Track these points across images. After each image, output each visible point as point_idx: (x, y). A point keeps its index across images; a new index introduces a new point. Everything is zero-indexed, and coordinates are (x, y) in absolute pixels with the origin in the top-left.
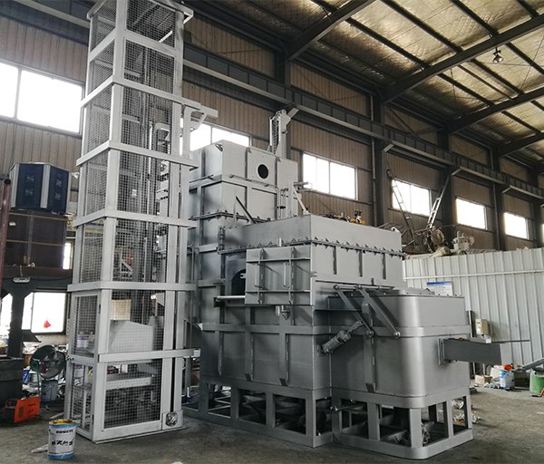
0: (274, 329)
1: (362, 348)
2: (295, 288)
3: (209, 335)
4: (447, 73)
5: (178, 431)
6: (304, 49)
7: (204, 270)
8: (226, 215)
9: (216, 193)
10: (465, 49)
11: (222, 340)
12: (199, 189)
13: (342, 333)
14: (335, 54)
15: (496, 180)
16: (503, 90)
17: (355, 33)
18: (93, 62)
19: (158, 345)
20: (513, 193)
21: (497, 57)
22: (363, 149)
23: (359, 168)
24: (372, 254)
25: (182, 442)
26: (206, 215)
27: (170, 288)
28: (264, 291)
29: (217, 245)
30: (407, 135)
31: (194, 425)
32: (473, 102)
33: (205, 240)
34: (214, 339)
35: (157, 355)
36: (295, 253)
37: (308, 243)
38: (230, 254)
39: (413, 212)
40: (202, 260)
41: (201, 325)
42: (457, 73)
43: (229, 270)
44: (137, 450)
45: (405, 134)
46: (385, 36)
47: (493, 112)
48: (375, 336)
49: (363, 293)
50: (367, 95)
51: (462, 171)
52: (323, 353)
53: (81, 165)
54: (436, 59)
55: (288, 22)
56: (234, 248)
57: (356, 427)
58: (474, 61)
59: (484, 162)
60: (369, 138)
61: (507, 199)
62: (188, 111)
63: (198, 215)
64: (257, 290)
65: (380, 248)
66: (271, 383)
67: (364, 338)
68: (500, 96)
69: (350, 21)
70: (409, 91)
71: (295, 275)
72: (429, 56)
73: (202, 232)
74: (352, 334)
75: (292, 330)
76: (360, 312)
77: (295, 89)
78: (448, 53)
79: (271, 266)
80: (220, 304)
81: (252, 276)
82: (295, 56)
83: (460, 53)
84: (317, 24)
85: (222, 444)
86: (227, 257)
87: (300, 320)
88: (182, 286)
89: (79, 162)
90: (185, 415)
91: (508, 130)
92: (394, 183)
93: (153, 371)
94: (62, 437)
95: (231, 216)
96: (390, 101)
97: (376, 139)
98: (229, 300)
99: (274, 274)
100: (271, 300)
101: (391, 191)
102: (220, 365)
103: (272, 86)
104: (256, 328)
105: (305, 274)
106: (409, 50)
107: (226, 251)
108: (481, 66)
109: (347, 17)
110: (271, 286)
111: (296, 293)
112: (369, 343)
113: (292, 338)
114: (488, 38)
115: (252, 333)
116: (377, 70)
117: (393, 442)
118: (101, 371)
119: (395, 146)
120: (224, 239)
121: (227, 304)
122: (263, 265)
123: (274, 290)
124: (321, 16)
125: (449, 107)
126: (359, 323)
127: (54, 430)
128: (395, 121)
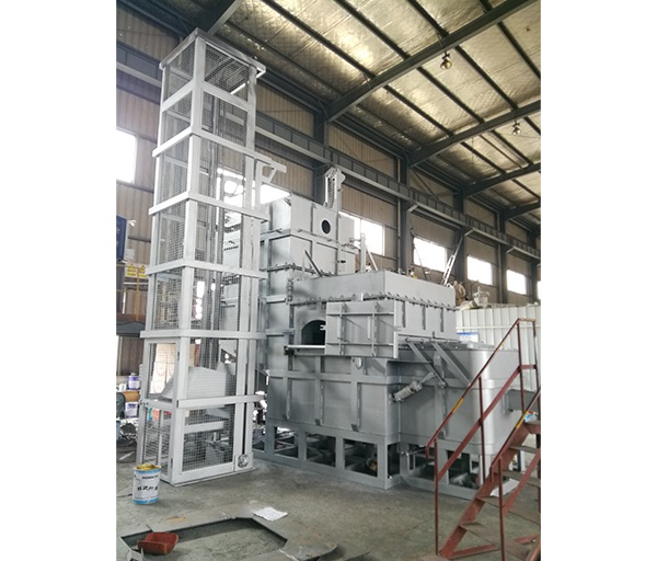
0: (346, 378)
1: (433, 397)
2: (378, 341)
3: (276, 381)
4: (468, 142)
5: (250, 472)
6: (342, 112)
7: (271, 320)
8: (294, 267)
9: (284, 246)
10: (487, 120)
11: (290, 387)
12: (267, 242)
13: (414, 383)
14: (369, 118)
15: (500, 241)
16: (515, 159)
17: (390, 100)
18: (165, 113)
19: (231, 391)
20: (515, 253)
21: (516, 129)
22: (390, 208)
23: (387, 226)
24: (432, 308)
25: (258, 484)
26: (273, 267)
27: (239, 336)
28: (345, 342)
29: (286, 296)
30: (429, 197)
31: (263, 467)
32: (487, 169)
33: (272, 291)
34: (282, 386)
35: (230, 400)
36: (378, 307)
37: (382, 298)
38: (299, 305)
39: (431, 268)
40: (269, 311)
41: (267, 372)
42: (477, 143)
43: (298, 320)
44: (219, 493)
45: (427, 196)
46: (416, 104)
47: (505, 180)
48: (447, 387)
49: (436, 346)
50: (395, 158)
51: (474, 233)
52: (395, 401)
53: (154, 214)
54: (460, 128)
55: (329, 85)
56: (303, 300)
58: (493, 132)
59: (492, 224)
60: (395, 198)
61: (510, 258)
62: (260, 166)
63: (266, 266)
64: (339, 342)
65: (439, 304)
66: (342, 429)
67: (436, 388)
68: (512, 164)
69: (387, 88)
70: (433, 157)
71: (378, 328)
72: (454, 124)
73: (269, 283)
74: (423, 385)
75: (364, 379)
76: (432, 364)
77: (333, 151)
78: (471, 123)
79: (352, 319)
80: (290, 353)
81: (332, 329)
82: (334, 118)
83: (482, 124)
84: (355, 91)
85: (298, 486)
86: (296, 308)
87: (372, 370)
88: (254, 335)
89: (151, 211)
90: (255, 457)
91: (515, 196)
92: (417, 241)
93: (225, 415)
94: (149, 483)
95: (300, 269)
96: (415, 165)
97: (402, 200)
98: (298, 350)
99: (356, 328)
100: (352, 351)
101: (413, 247)
102: (288, 410)
103: (313, 145)
104: (325, 376)
105: (388, 328)
106: (437, 119)
107: (295, 301)
108: (499, 136)
109: (384, 84)
110: (353, 339)
111: (379, 346)
112: (440, 393)
113: (364, 386)
114: (509, 111)
115: (322, 381)
116: (406, 136)
117: (457, 484)
118: (180, 417)
119: (419, 207)
120: (292, 290)
121: (296, 353)
122: (344, 317)
123: (356, 342)
124: (360, 81)
125: (466, 173)
126: (431, 374)
127: (139, 476)
128: (418, 184)
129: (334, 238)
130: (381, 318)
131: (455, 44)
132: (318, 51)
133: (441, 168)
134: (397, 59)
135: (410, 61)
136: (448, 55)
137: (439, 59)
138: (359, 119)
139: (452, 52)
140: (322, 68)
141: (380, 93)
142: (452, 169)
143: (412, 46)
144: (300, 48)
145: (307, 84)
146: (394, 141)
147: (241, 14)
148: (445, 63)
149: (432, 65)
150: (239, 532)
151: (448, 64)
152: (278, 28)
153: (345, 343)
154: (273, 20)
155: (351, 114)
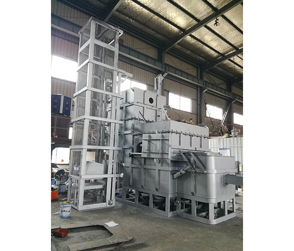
0: (153, 167)
2: (162, 151)
3: (127, 168)
4: (232, 59)
5: (113, 207)
6: (171, 47)
7: (126, 142)
8: (135, 119)
9: (131, 109)
10: (240, 48)
11: (132, 171)
12: (124, 108)
13: (182, 170)
14: (184, 50)
17: (193, 41)
18: (81, 53)
19: (106, 172)
22: (194, 91)
23: (192, 99)
24: (196, 137)
25: (114, 212)
26: (127, 119)
27: (111, 149)
29: (131, 131)
30: (214, 85)
31: (120, 205)
33: (126, 129)
34: (129, 170)
35: (105, 176)
36: (163, 136)
38: (136, 135)
39: (215, 118)
40: (125, 137)
41: (124, 164)
42: (236, 59)
43: (135, 142)
44: (96, 215)
46: (206, 42)
48: (196, 172)
49: (191, 154)
50: (197, 68)
51: (236, 101)
52: (174, 178)
53: (75, 96)
54: (227, 53)
55: (164, 36)
56: (138, 133)
57: (186, 209)
60: (197, 86)
62: (120, 74)
63: (124, 118)
64: (147, 151)
65: (199, 135)
66: (151, 190)
67: (191, 173)
69: (191, 36)
70: (215, 66)
71: (163, 146)
72: (224, 51)
73: (125, 125)
74: (186, 171)
75: (161, 168)
76: (190, 162)
77: (166, 65)
78: (233, 50)
79: (152, 141)
80: (132, 156)
81: (145, 145)
82: (167, 50)
83: (238, 51)
84: (177, 37)
85: (131, 214)
87: (164, 164)
88: (116, 148)
89: (75, 95)
92: (207, 106)
93: (104, 182)
94: (66, 209)
95: (137, 119)
96: (207, 70)
97: (200, 87)
98: (135, 155)
99: (154, 145)
100: (152, 156)
101: (206, 109)
102: (131, 181)
103: (157, 63)
104: (146, 167)
105: (167, 146)
106: (216, 49)
109: (189, 34)
110: (153, 150)
111: (163, 153)
112: (193, 175)
113: (161, 171)
115: (145, 169)
116: (202, 57)
118: (82, 182)
119: (208, 90)
120: (134, 129)
121: (135, 156)
122: (149, 141)
123: (153, 152)
124: (178, 33)
125: (232, 74)
126: (189, 167)
127: (62, 206)
128: (209, 79)
129: (155, 106)
130: (164, 141)
131: (221, 14)
132: (158, 21)
133: (220, 71)
134: (195, 22)
135: (201, 23)
136: (218, 20)
137: (214, 22)
138: (179, 50)
139: (220, 18)
140: (160, 28)
141: (188, 38)
142: (225, 72)
143: (201, 16)
144: (150, 20)
145: (154, 36)
146: (196, 59)
147: (123, 7)
148: (216, 23)
149: (211, 24)
150: (97, 231)
151: (218, 24)
152: (139, 11)
153: (149, 152)
154: (137, 8)
155: (175, 48)
